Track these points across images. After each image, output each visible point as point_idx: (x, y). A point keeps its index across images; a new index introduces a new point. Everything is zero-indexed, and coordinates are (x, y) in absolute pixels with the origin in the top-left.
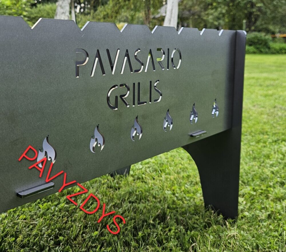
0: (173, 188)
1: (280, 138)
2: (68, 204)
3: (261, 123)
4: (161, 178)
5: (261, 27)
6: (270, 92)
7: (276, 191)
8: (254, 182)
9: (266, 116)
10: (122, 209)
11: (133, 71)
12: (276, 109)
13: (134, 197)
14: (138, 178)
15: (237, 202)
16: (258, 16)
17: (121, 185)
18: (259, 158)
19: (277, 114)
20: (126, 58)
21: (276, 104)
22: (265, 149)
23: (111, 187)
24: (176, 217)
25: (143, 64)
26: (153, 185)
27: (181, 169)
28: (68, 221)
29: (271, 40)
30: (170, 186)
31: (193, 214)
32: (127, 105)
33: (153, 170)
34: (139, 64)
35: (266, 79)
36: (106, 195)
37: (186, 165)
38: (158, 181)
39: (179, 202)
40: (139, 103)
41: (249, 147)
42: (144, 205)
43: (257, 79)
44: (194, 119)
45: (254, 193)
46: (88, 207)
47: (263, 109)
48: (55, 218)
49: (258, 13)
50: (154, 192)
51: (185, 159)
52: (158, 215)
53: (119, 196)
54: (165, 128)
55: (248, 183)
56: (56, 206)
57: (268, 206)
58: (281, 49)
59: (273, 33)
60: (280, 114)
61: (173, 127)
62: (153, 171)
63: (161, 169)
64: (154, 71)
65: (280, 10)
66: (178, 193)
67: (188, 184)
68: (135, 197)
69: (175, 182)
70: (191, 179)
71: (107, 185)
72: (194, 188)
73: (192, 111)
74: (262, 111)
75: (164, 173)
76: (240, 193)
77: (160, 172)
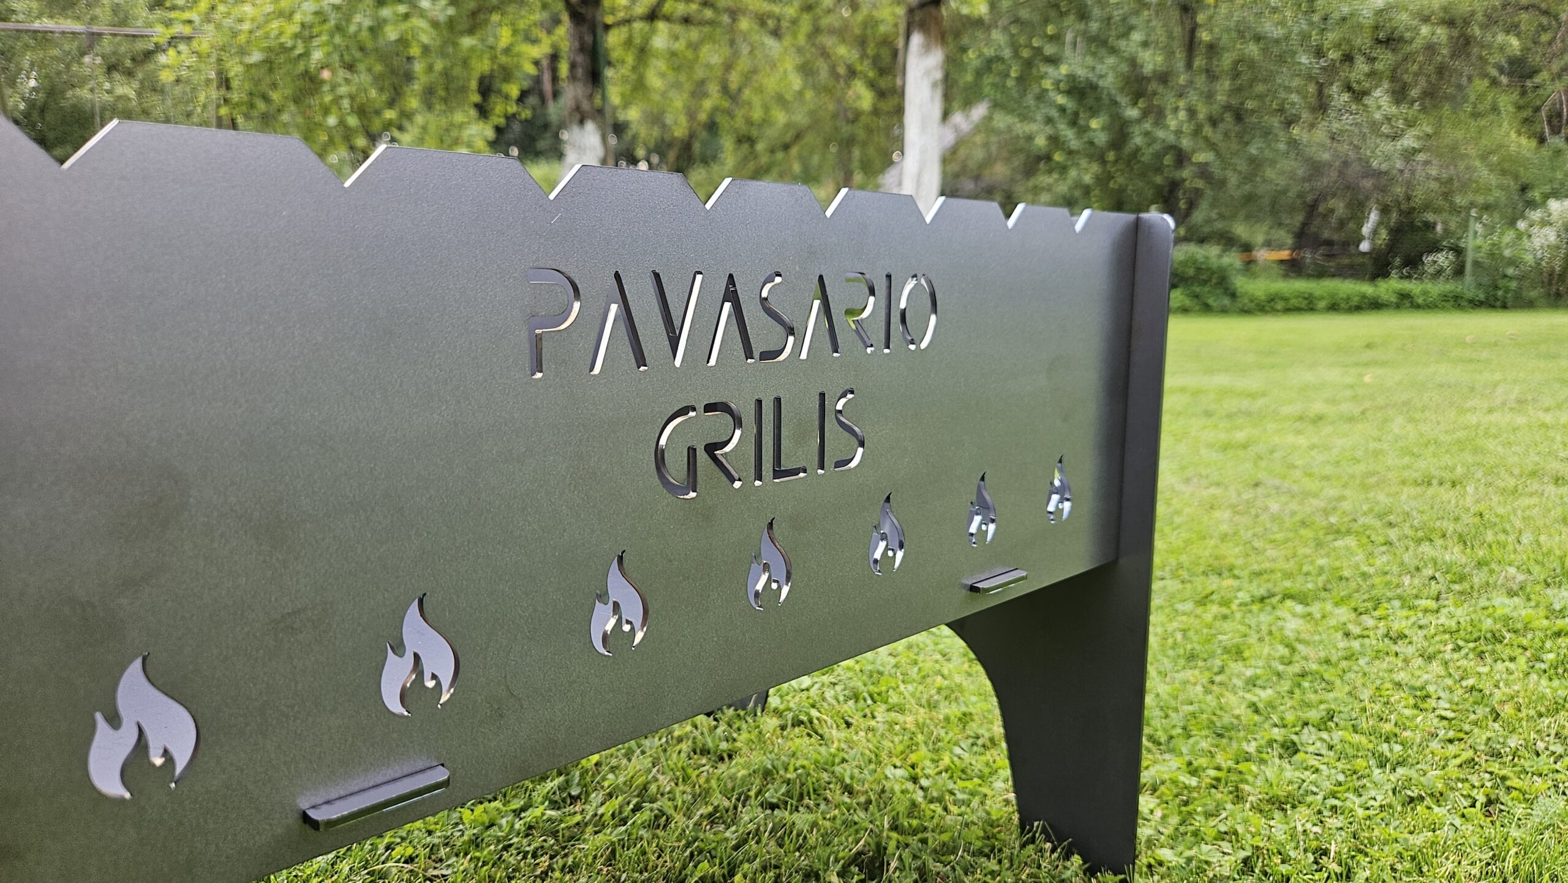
0: (913, 758)
1: (1277, 590)
2: (559, 809)
3: (1211, 537)
4: (873, 723)
5: (1206, 229)
6: (1240, 436)
7: (1270, 772)
8: (1192, 740)
9: (1227, 514)
10: (736, 831)
11: (756, 355)
12: (1260, 490)
13: (780, 788)
14: (797, 723)
15: (1132, 813)
16: (1198, 192)
17: (738, 744)
18: (1206, 656)
19: (1266, 509)
20: (727, 306)
21: (1260, 476)
22: (1227, 626)
23: (705, 752)
24: (919, 863)
25: (791, 331)
26: (843, 746)
27: (939, 690)
28: (553, 870)
29: (1239, 271)
30: (902, 753)
31: (980, 853)
32: (733, 480)
33: (846, 692)
34: (779, 329)
35: (1224, 393)
36: (686, 778)
37: (958, 679)
38: (862, 734)
39: (932, 806)
40: (778, 473)
41: (1171, 620)
42: (811, 817)
43: (1197, 393)
44: (984, 527)
45: (1193, 782)
46: (624, 822)
47: (1213, 490)
48: (511, 858)
49: (1200, 184)
50: (846, 772)
51: (954, 658)
52: (859, 854)
53: (730, 785)
54: (876, 561)
55: (1171, 745)
56: (518, 813)
57: (1240, 829)
58: (1272, 299)
59: (1247, 248)
60: (1274, 507)
61: (904, 557)
62: (847, 699)
63: (874, 689)
64: (835, 355)
65: (1270, 173)
66: (927, 777)
67: (963, 746)
68: (783, 789)
69: (920, 738)
70: (973, 728)
71: (690, 743)
72: (983, 758)
73: (974, 498)
74: (1214, 497)
75: (884, 707)
76: (1146, 777)
77: (869, 702)
